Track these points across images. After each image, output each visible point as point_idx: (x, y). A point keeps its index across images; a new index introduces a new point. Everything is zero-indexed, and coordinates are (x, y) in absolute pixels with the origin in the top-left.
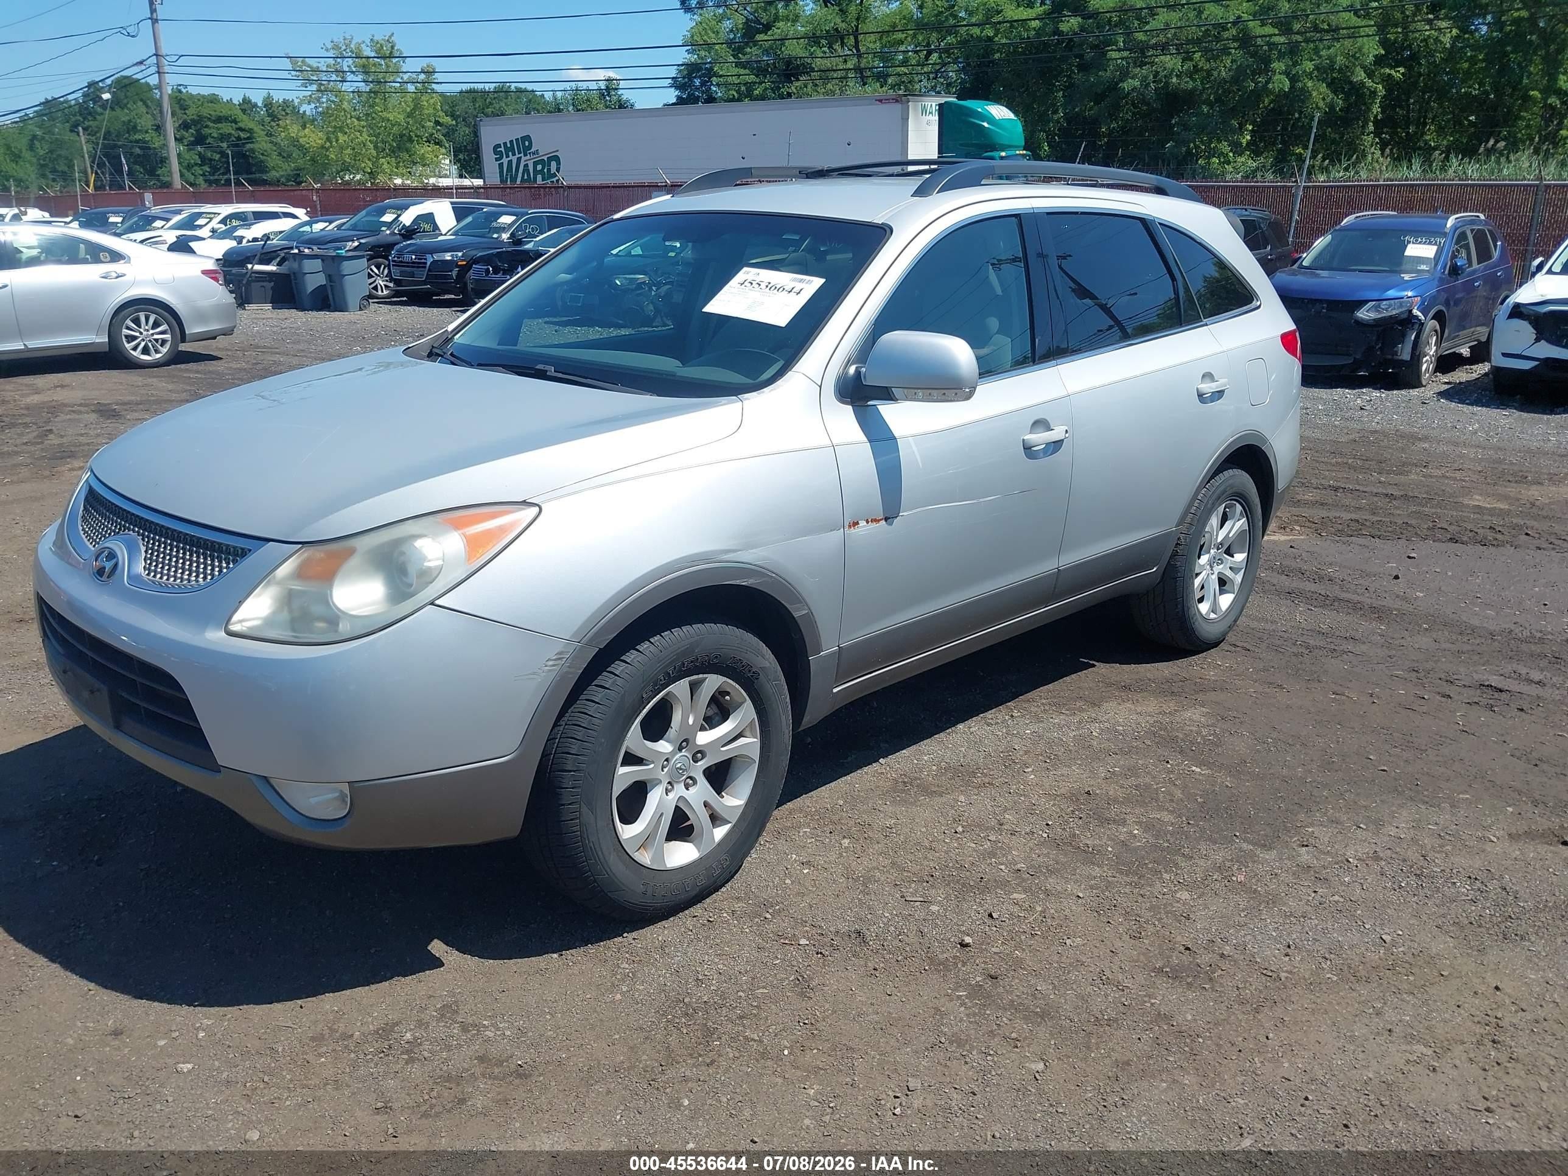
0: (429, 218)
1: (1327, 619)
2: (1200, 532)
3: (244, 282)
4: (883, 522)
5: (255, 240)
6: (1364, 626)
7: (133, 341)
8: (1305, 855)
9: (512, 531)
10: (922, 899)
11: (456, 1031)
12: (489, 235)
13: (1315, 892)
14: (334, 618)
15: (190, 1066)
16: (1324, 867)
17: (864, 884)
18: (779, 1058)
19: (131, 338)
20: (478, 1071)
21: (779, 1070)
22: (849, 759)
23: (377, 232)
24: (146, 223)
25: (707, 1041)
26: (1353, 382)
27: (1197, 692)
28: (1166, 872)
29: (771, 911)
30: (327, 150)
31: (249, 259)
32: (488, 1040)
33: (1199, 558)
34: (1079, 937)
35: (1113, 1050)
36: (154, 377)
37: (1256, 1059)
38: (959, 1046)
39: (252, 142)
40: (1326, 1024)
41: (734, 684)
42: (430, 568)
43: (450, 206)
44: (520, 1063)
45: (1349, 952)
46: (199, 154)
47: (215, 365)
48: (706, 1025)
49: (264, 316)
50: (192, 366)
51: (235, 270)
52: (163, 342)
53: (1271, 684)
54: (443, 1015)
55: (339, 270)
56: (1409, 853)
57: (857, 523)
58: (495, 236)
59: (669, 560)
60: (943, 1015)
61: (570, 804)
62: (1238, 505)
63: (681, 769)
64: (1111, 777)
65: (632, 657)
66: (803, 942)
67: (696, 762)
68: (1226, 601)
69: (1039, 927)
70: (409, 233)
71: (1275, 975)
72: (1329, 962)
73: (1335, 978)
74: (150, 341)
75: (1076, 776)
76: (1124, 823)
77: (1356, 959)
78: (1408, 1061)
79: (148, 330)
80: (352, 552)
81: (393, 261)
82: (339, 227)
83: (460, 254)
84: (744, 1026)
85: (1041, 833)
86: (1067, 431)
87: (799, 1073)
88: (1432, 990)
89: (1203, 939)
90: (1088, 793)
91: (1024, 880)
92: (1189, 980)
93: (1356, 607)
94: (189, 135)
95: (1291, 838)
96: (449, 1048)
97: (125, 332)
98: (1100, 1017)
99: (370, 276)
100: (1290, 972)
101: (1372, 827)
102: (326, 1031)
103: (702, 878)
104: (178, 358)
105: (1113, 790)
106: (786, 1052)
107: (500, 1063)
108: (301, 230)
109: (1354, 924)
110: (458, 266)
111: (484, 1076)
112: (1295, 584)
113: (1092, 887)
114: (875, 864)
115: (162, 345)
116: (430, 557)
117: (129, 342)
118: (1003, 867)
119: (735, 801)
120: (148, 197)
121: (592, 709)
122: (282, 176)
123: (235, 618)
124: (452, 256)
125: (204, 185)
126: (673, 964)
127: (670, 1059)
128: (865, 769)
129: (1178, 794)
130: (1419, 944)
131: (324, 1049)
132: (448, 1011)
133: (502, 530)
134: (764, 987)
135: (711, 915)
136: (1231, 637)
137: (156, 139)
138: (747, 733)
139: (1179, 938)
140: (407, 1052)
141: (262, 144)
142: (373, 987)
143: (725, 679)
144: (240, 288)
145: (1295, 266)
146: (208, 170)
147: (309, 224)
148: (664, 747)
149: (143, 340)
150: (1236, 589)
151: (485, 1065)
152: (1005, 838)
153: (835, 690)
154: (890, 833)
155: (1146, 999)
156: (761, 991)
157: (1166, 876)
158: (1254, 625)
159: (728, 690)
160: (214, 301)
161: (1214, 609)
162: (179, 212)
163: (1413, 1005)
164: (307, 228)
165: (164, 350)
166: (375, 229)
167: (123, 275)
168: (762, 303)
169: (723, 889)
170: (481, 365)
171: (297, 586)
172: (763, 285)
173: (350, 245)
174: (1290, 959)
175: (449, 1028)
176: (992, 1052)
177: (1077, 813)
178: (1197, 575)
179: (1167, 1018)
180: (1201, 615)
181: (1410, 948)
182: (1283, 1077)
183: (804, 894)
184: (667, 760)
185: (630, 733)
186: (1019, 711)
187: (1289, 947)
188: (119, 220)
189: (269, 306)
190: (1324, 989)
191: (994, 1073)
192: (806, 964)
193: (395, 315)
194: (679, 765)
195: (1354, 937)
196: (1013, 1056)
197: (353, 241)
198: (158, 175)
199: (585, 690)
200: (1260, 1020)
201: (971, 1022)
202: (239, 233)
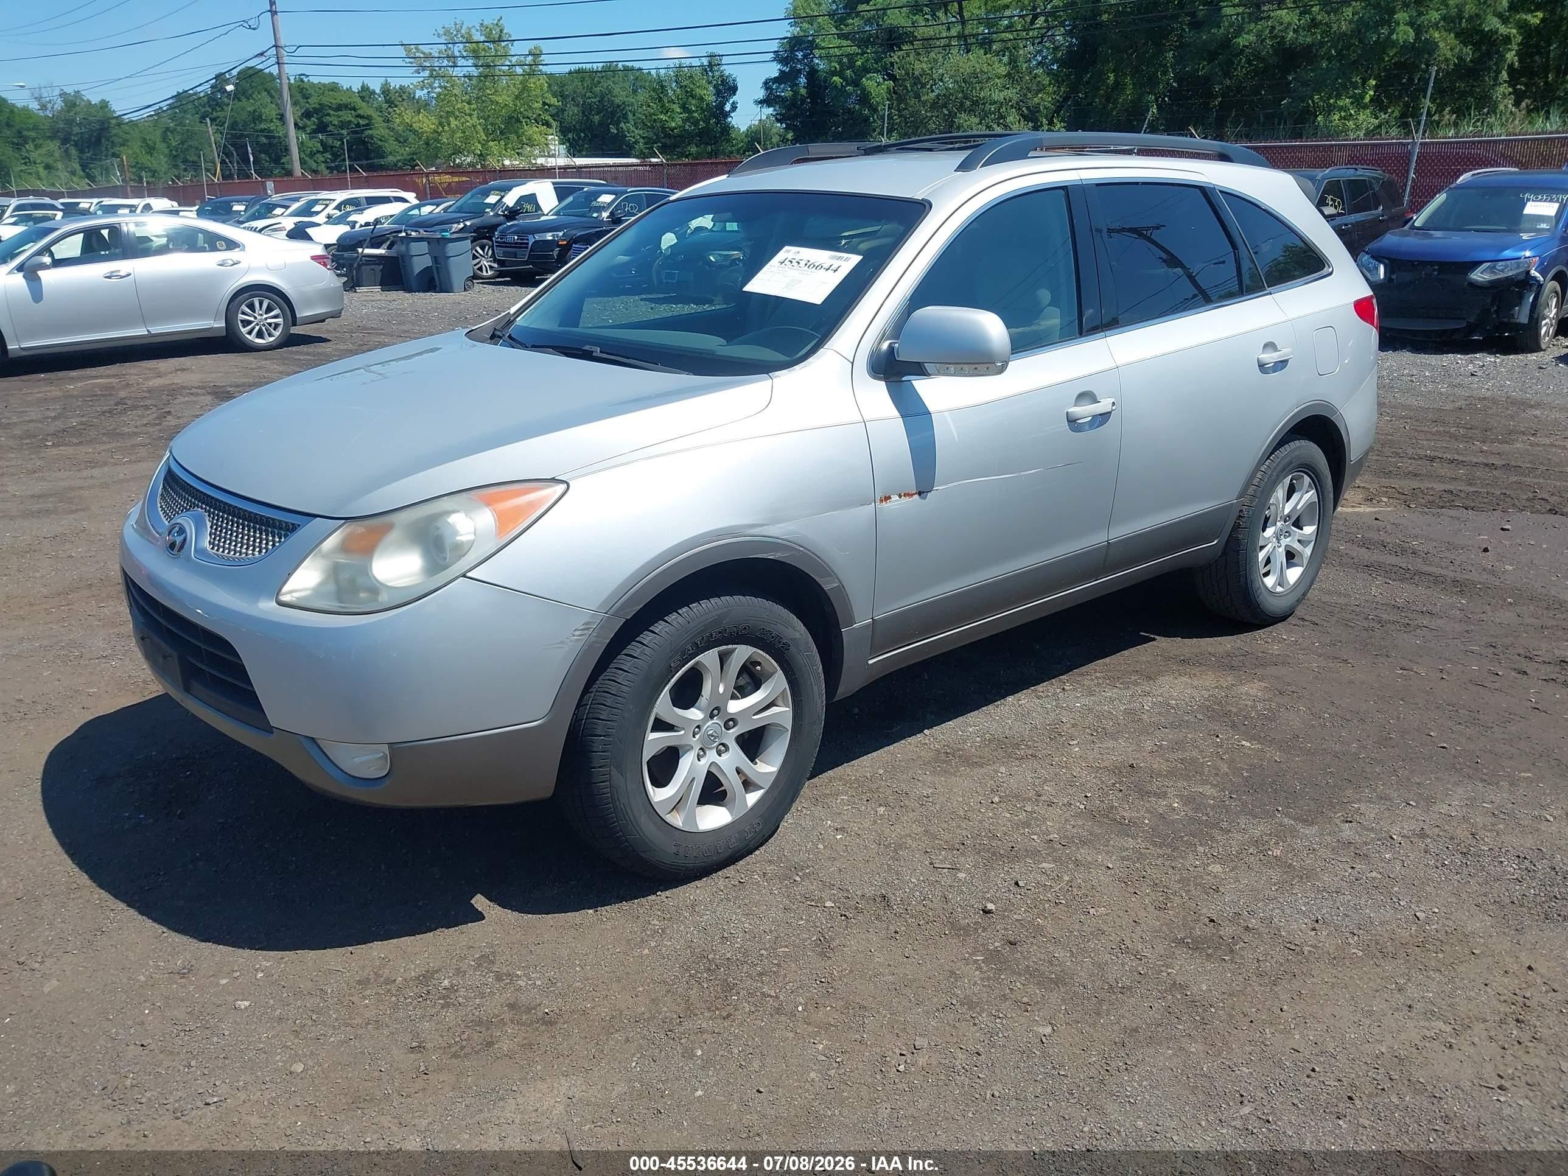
0: (532, 198)
1: (1404, 593)
2: (1264, 504)
3: (355, 266)
4: (916, 496)
5: (367, 224)
6: (1443, 600)
7: (248, 325)
8: (1347, 832)
9: (540, 507)
10: (950, 866)
11: (490, 980)
12: (589, 215)
13: (1352, 868)
14: (375, 588)
15: (247, 1003)
16: (1366, 843)
17: (895, 851)
18: (793, 1014)
19: (246, 323)
20: (507, 1017)
21: (791, 1025)
22: (895, 729)
23: (482, 213)
24: (267, 210)
25: (726, 996)
26: (1466, 347)
27: (1256, 666)
28: (1201, 845)
29: (800, 874)
30: (439, 134)
31: (360, 244)
32: (519, 989)
33: (1264, 530)
34: (1104, 906)
35: (1123, 1017)
36: (268, 360)
37: (1267, 1030)
38: (969, 1009)
39: (371, 129)
40: (1345, 998)
41: (765, 654)
42: (462, 542)
43: (552, 187)
44: (547, 1011)
45: (1379, 928)
46: (321, 141)
47: (324, 347)
48: (726, 980)
49: (373, 298)
50: (303, 348)
51: (346, 254)
52: (277, 326)
53: (1336, 658)
54: (480, 965)
55: (444, 253)
56: (1459, 831)
57: (889, 498)
58: (595, 215)
59: (695, 534)
60: (957, 978)
61: (600, 767)
62: (1305, 476)
63: (713, 736)
64: (1157, 751)
65: (660, 627)
66: (829, 904)
67: (728, 729)
68: (1294, 574)
69: (1064, 896)
70: (512, 213)
71: (1298, 949)
72: (1356, 938)
73: (1361, 954)
74: (264, 325)
75: (1121, 750)
76: (1164, 795)
77: (1386, 935)
78: (1424, 1038)
79: (262, 315)
80: (390, 527)
81: (497, 242)
82: (445, 210)
83: (561, 234)
84: (762, 983)
85: (1078, 804)
86: (1113, 403)
87: (810, 1029)
88: (1461, 968)
89: (1230, 911)
90: (1132, 766)
91: (1055, 850)
92: (1209, 951)
93: (1437, 581)
94: (311, 123)
95: (1335, 813)
96: (482, 996)
97: (241, 317)
98: (1114, 985)
99: (475, 257)
100: (1315, 947)
101: (1422, 803)
102: (372, 976)
103: (733, 841)
104: (290, 341)
105: (1159, 764)
106: (800, 1009)
107: (528, 1010)
108: (410, 213)
109: (1389, 901)
110: (559, 246)
111: (512, 1021)
112: (1376, 556)
113: (1123, 859)
114: (908, 832)
115: (275, 329)
116: (461, 532)
117: (244, 327)
118: (1035, 837)
119: (768, 767)
120: (270, 185)
121: (621, 677)
122: (399, 161)
123: (285, 589)
124: (553, 236)
125: (326, 172)
126: (702, 922)
127: (690, 1012)
128: (909, 740)
129: (1225, 768)
130: (1454, 922)
131: (368, 992)
132: (486, 961)
133: (532, 505)
134: (786, 947)
135: (743, 876)
136: (1300, 611)
137: (280, 128)
138: (780, 702)
139: (1204, 911)
140: (444, 998)
141: (379, 130)
142: (418, 937)
143: (755, 649)
144: (351, 271)
145: (1407, 227)
146: (329, 157)
147: (418, 207)
148: (695, 714)
149: (257, 324)
150: (1305, 562)
151: (514, 1012)
152: (1041, 810)
153: (870, 662)
154: (927, 802)
155: (1163, 969)
156: (783, 949)
157: (1200, 849)
158: (1326, 598)
159: (759, 660)
160: (321, 285)
161: (1281, 582)
162: (297, 200)
163: (1438, 982)
164: (415, 212)
165: (277, 333)
166: (479, 210)
167: (239, 262)
168: (800, 281)
169: (757, 852)
170: (536, 347)
171: (342, 559)
172: (802, 263)
173: (456, 227)
174: (1316, 934)
175: (484, 976)
176: (1001, 1015)
177: (1118, 785)
178: (1262, 548)
179: (1183, 987)
180: (1267, 588)
181: (1444, 925)
182: (1293, 1049)
183: (835, 859)
184: (698, 727)
185: (659, 700)
186: (1071, 685)
187: (1317, 921)
188: (242, 208)
189: (378, 289)
190: (1348, 963)
191: (1001, 1035)
192: (829, 925)
193: (498, 295)
194: (711, 732)
195: (1388, 913)
196: (1023, 1020)
197: (458, 223)
198: (283, 163)
199: (615, 658)
200: (1276, 992)
201: (984, 986)
202: (351, 218)
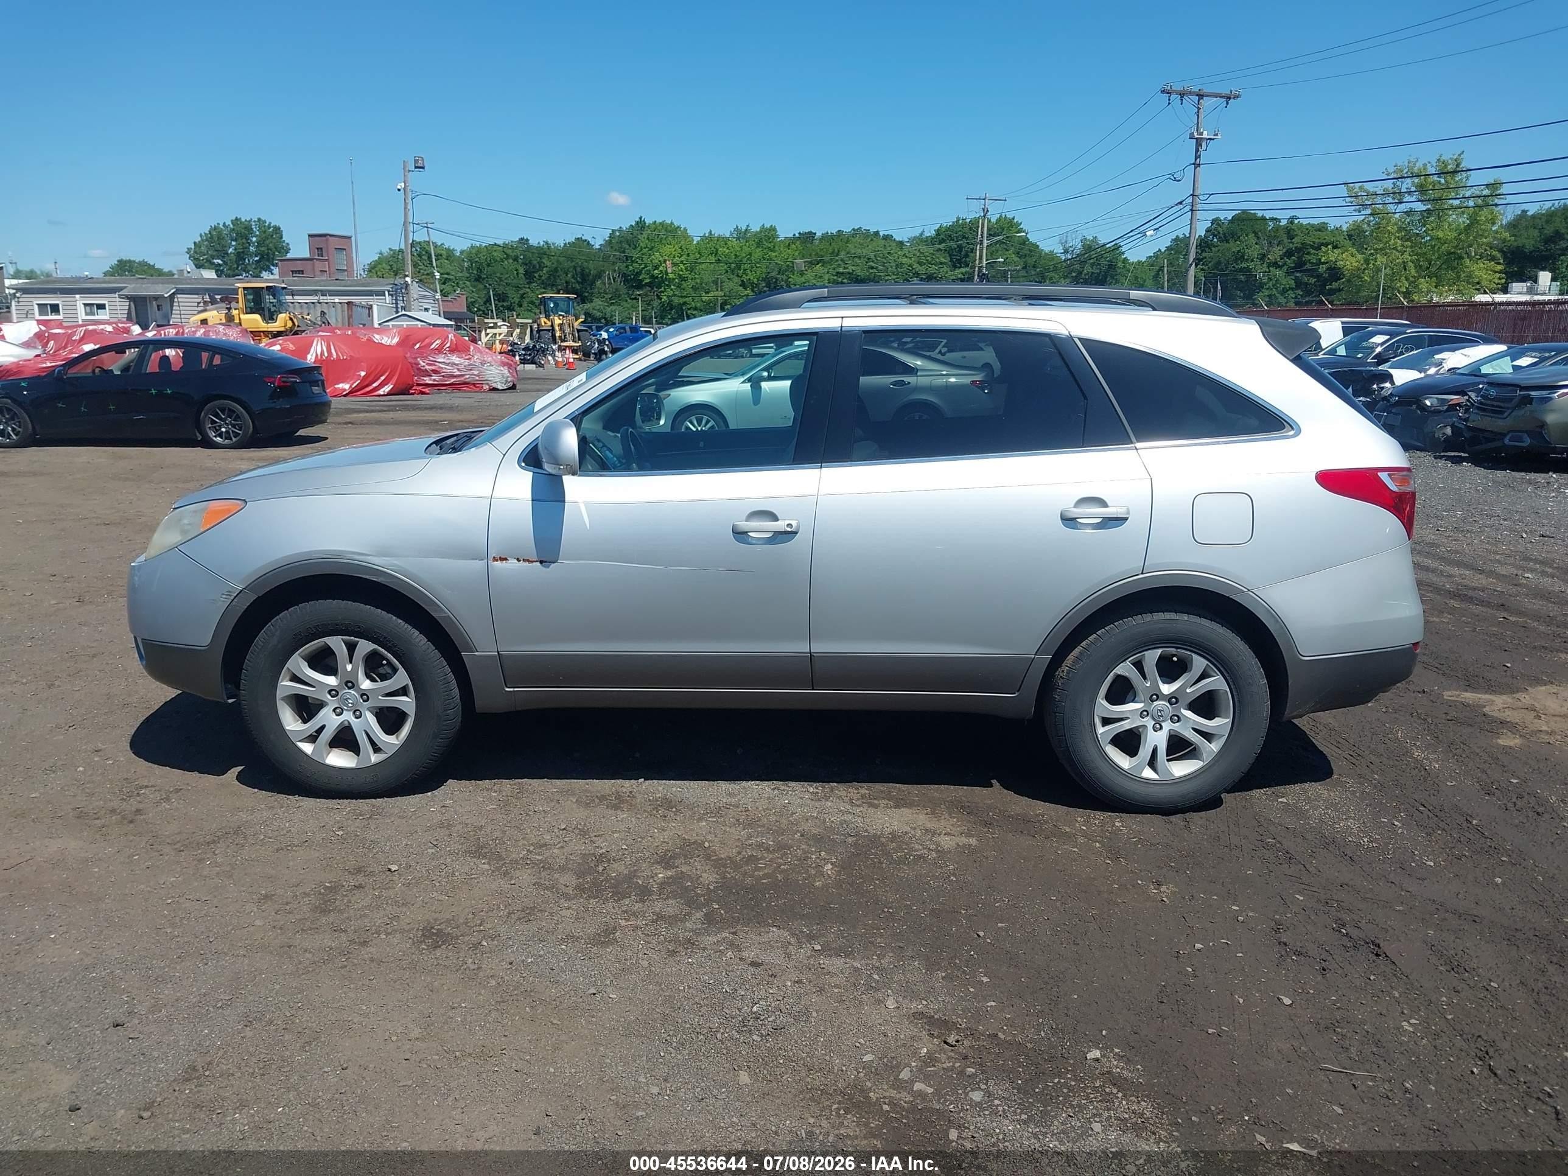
4: (538, 564)
9: (226, 515)
30: (1362, 271)
41: (386, 653)
57: (505, 559)
59: (310, 550)
62: (1197, 657)
63: (349, 702)
67: (363, 700)
68: (1186, 766)
94: (1291, 262)
119: (394, 741)
133: (223, 513)
143: (376, 646)
146: (1301, 293)
148: (331, 680)
150: (1207, 757)
153: (509, 689)
178: (1108, 720)
184: (335, 691)
185: (291, 660)
194: (348, 698)
